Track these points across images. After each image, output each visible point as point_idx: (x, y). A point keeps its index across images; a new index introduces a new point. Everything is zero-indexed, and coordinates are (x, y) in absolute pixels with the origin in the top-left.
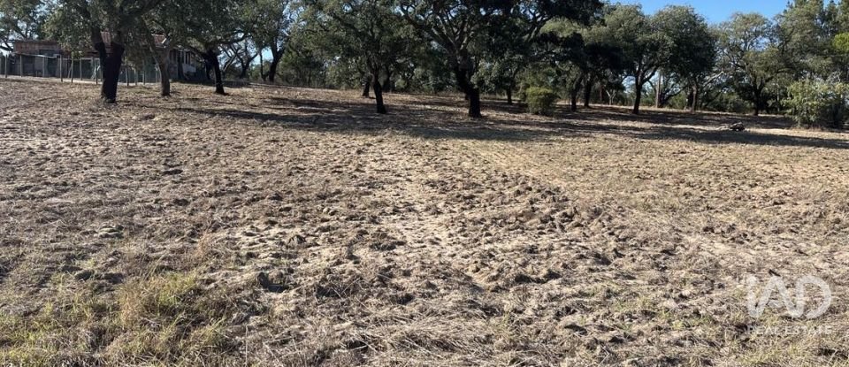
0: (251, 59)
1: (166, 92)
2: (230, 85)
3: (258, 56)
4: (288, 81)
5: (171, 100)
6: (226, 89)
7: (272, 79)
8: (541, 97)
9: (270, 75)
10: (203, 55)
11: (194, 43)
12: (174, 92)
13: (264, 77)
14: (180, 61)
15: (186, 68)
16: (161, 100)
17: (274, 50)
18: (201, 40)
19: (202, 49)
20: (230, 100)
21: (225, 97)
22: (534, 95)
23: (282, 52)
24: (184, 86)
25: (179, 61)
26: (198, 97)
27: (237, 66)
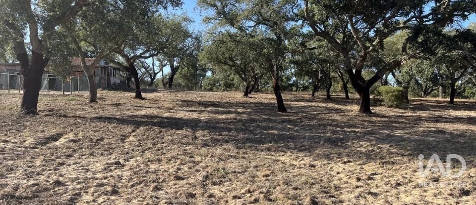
0: (156, 74)
1: (93, 99)
2: (146, 91)
3: (161, 72)
4: (179, 88)
5: (97, 106)
6: (143, 95)
7: (170, 86)
8: (394, 94)
9: (169, 83)
10: (126, 69)
11: (120, 59)
12: (100, 99)
13: (164, 85)
14: (109, 75)
15: (113, 80)
16: (87, 107)
17: (172, 67)
18: (124, 56)
19: (125, 64)
20: (147, 104)
21: (142, 101)
22: (388, 92)
23: (178, 68)
24: (111, 93)
25: (107, 75)
26: (121, 102)
27: (146, 79)
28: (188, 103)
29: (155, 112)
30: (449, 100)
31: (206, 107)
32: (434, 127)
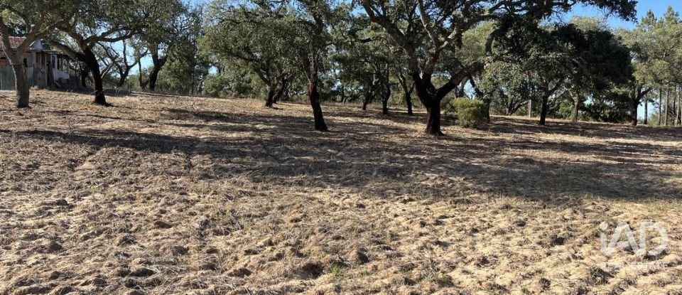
0: (128, 68)
1: (23, 103)
2: (113, 93)
3: (138, 64)
4: (165, 90)
5: (29, 114)
6: (108, 99)
7: (152, 87)
8: (472, 108)
9: (151, 83)
10: (79, 56)
11: (70, 41)
12: (35, 102)
13: (143, 85)
14: (50, 66)
15: (56, 74)
16: (12, 115)
17: (155, 57)
18: (75, 35)
19: (78, 49)
20: (115, 113)
21: (105, 108)
22: (464, 107)
23: (164, 59)
24: (54, 94)
25: (48, 65)
26: (70, 108)
27: (113, 75)
28: (180, 114)
29: (127, 126)
30: (539, 119)
31: (207, 121)
32: (520, 155)
